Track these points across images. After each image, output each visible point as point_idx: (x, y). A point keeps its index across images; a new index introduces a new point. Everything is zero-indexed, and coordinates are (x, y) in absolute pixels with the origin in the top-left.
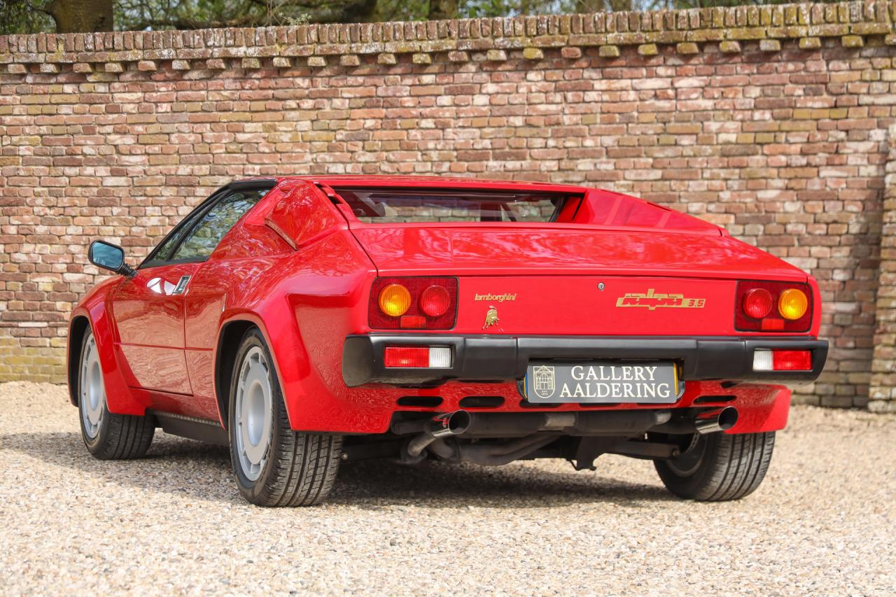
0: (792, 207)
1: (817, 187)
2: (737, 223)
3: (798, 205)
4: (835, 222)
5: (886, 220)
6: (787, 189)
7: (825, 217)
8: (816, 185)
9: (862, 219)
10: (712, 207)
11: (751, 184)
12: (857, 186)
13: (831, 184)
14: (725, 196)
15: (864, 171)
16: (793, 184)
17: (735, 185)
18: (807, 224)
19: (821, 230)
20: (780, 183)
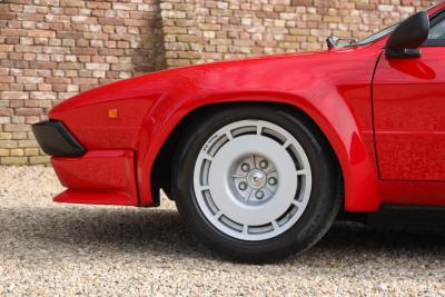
0: (95, 28)
1: (111, 16)
2: (57, 37)
3: (99, 27)
4: (122, 40)
5: (166, 40)
6: (92, 15)
7: (116, 36)
8: (110, 14)
9: (139, 39)
10: (40, 25)
11: (67, 11)
12: (137, 17)
13: (120, 15)
14: (50, 17)
15: (141, 8)
16: (96, 13)
17: (57, 10)
18: (104, 41)
19: (113, 45)
20: (88, 12)
